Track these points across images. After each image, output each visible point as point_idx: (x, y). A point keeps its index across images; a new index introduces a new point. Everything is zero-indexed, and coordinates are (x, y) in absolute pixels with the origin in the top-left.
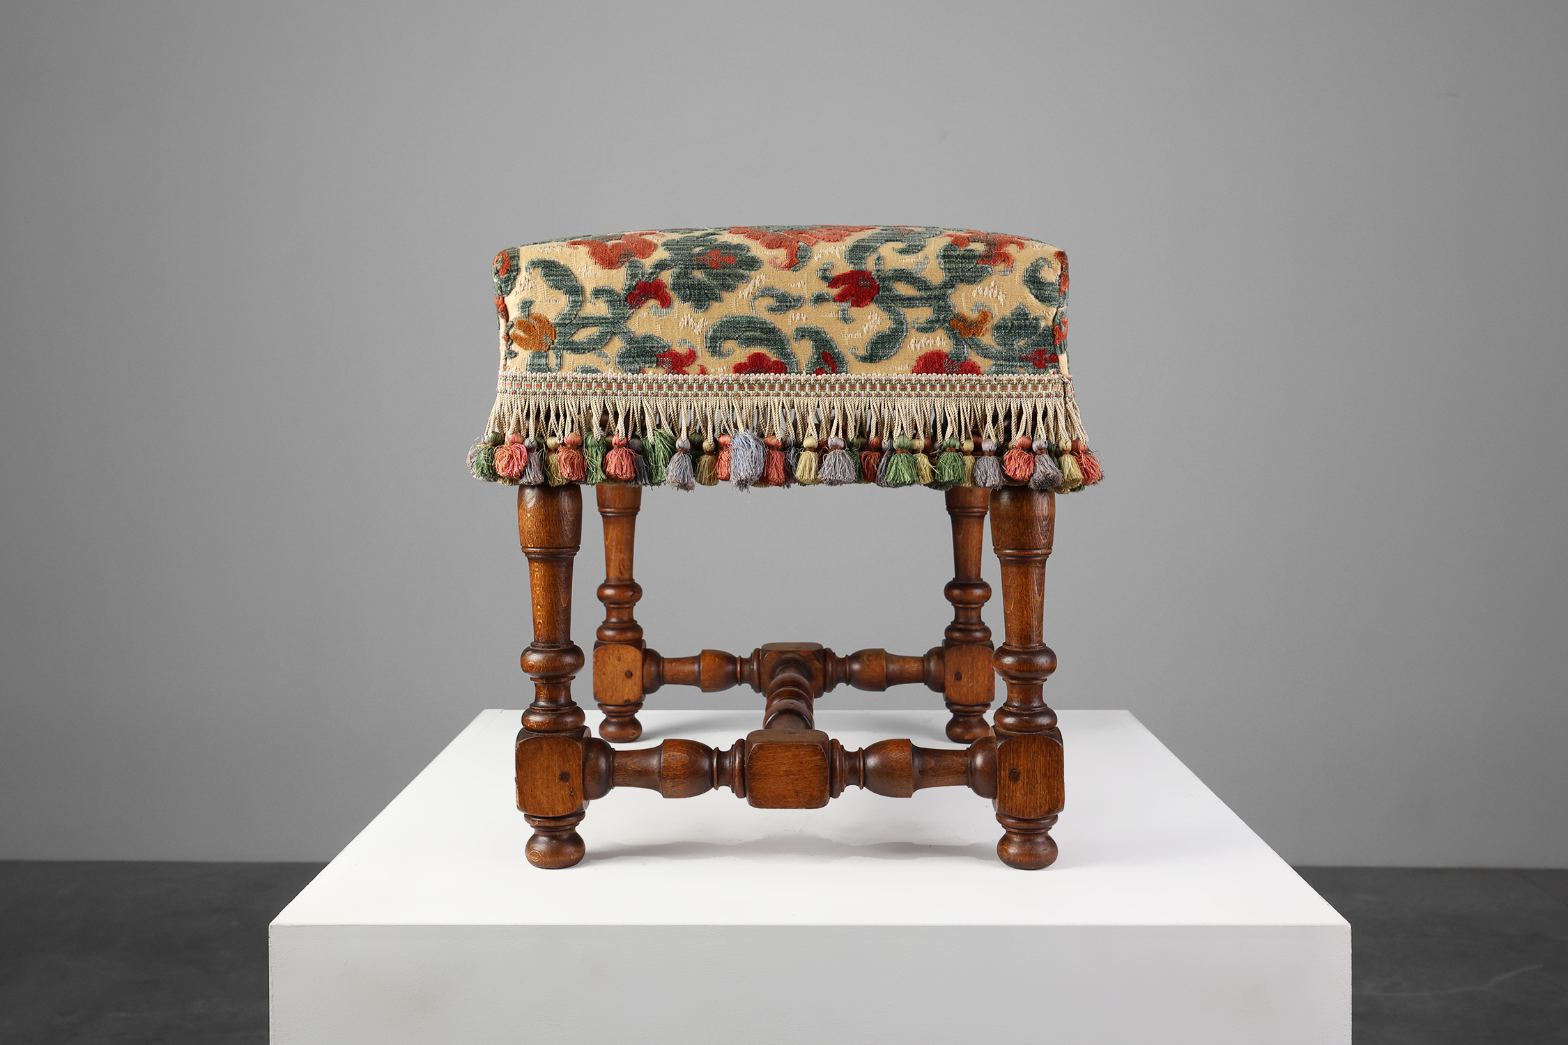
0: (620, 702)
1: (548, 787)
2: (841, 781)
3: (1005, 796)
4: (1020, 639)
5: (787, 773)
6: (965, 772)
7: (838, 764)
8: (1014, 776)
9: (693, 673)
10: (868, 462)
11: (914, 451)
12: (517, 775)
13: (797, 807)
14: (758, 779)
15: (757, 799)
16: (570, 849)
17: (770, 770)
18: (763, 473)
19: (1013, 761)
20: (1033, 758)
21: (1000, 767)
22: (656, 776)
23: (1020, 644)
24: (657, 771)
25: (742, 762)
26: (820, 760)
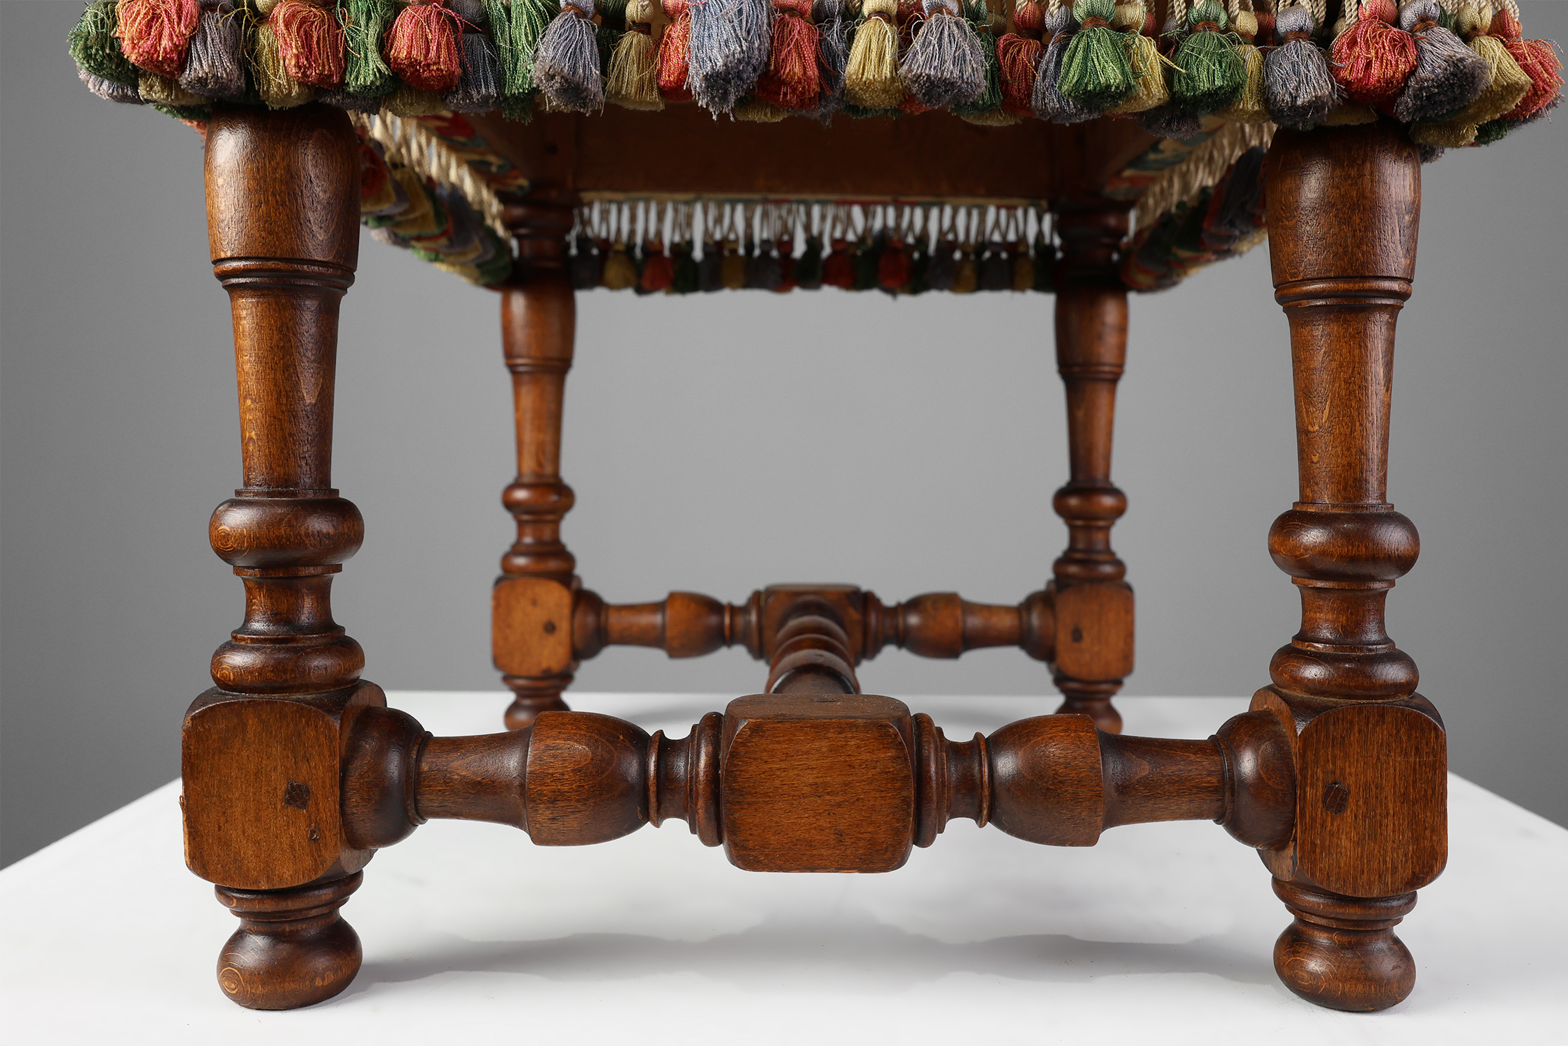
0: (535, 671)
1: (258, 819)
2: (938, 808)
3: (1313, 844)
4: (1345, 489)
5: (818, 790)
6: (1215, 790)
7: (933, 769)
8: (1336, 799)
9: (654, 627)
10: (1014, 60)
11: (1121, 28)
12: (185, 791)
13: (839, 869)
14: (750, 804)
15: (745, 848)
16: (321, 963)
17: (777, 783)
18: (767, 64)
19: (1334, 763)
20: (1378, 758)
21: (1304, 777)
22: (515, 796)
23: (1345, 498)
24: (517, 783)
25: (714, 763)
26: (893, 759)
